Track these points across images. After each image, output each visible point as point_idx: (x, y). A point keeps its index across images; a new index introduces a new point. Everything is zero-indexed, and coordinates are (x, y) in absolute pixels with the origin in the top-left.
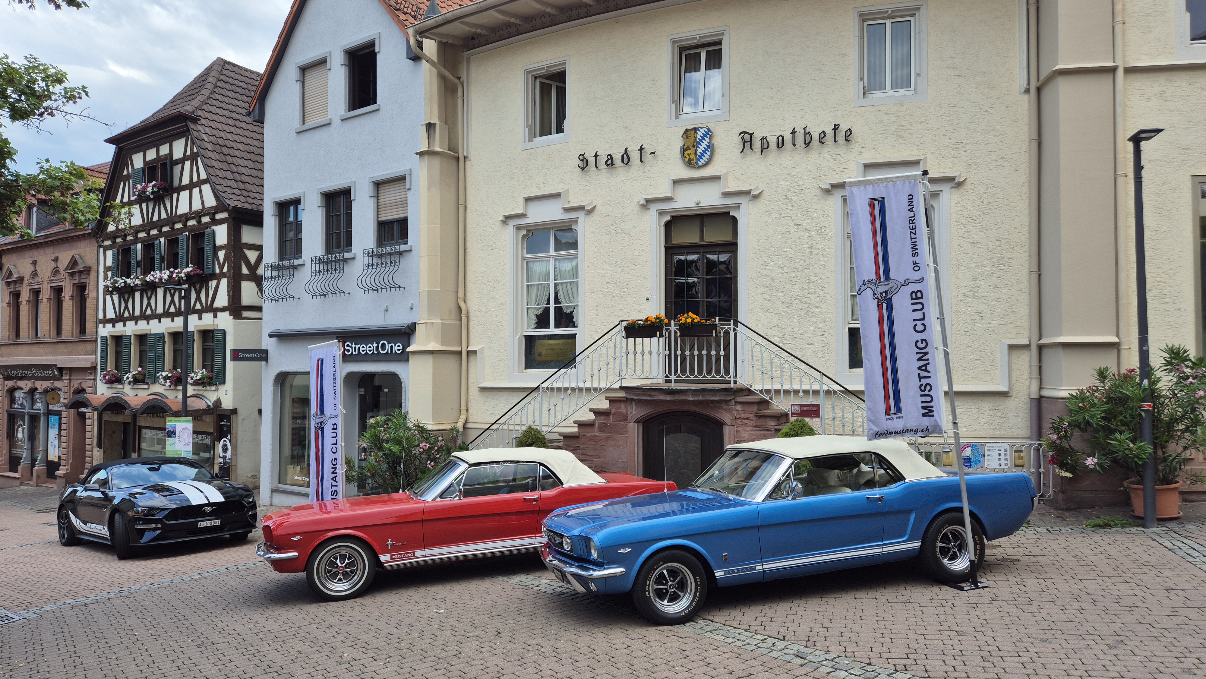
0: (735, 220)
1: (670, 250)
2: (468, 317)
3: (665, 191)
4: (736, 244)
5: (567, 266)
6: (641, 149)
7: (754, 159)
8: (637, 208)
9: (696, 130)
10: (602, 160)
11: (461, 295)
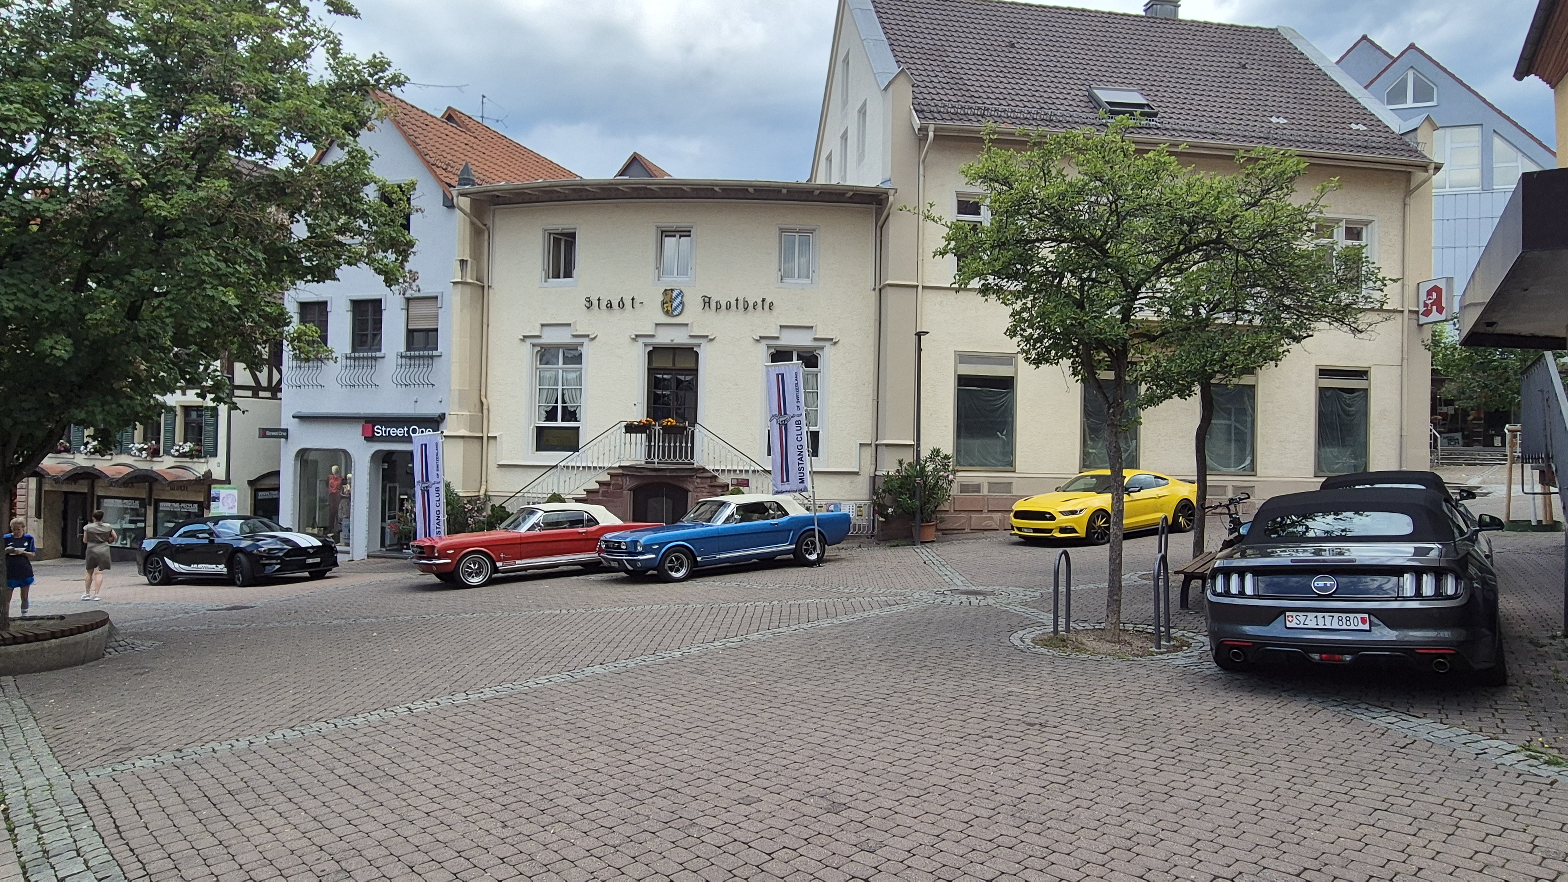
0: (697, 354)
1: (651, 371)
2: (488, 410)
3: (649, 330)
4: (697, 370)
5: (572, 376)
6: (633, 299)
7: (711, 314)
8: (629, 339)
9: (672, 290)
10: (603, 304)
11: (483, 393)
